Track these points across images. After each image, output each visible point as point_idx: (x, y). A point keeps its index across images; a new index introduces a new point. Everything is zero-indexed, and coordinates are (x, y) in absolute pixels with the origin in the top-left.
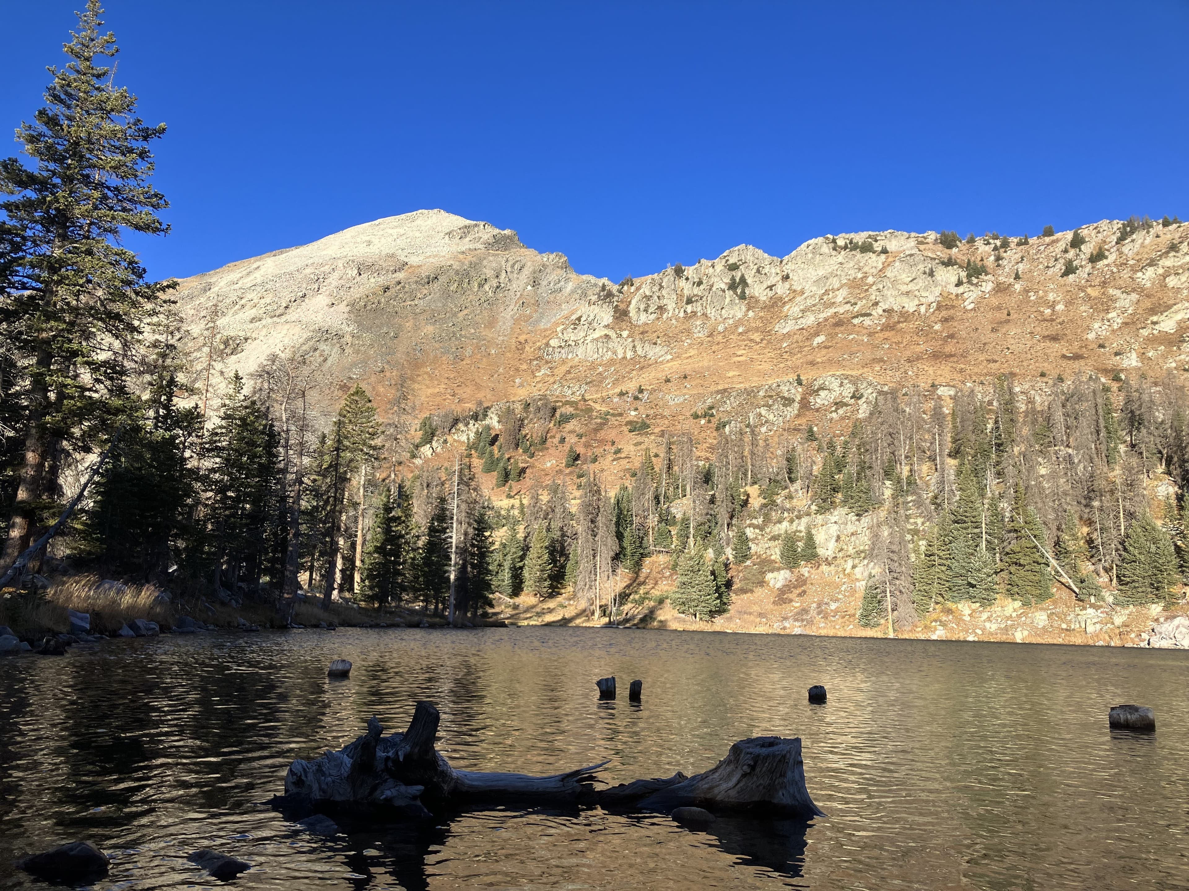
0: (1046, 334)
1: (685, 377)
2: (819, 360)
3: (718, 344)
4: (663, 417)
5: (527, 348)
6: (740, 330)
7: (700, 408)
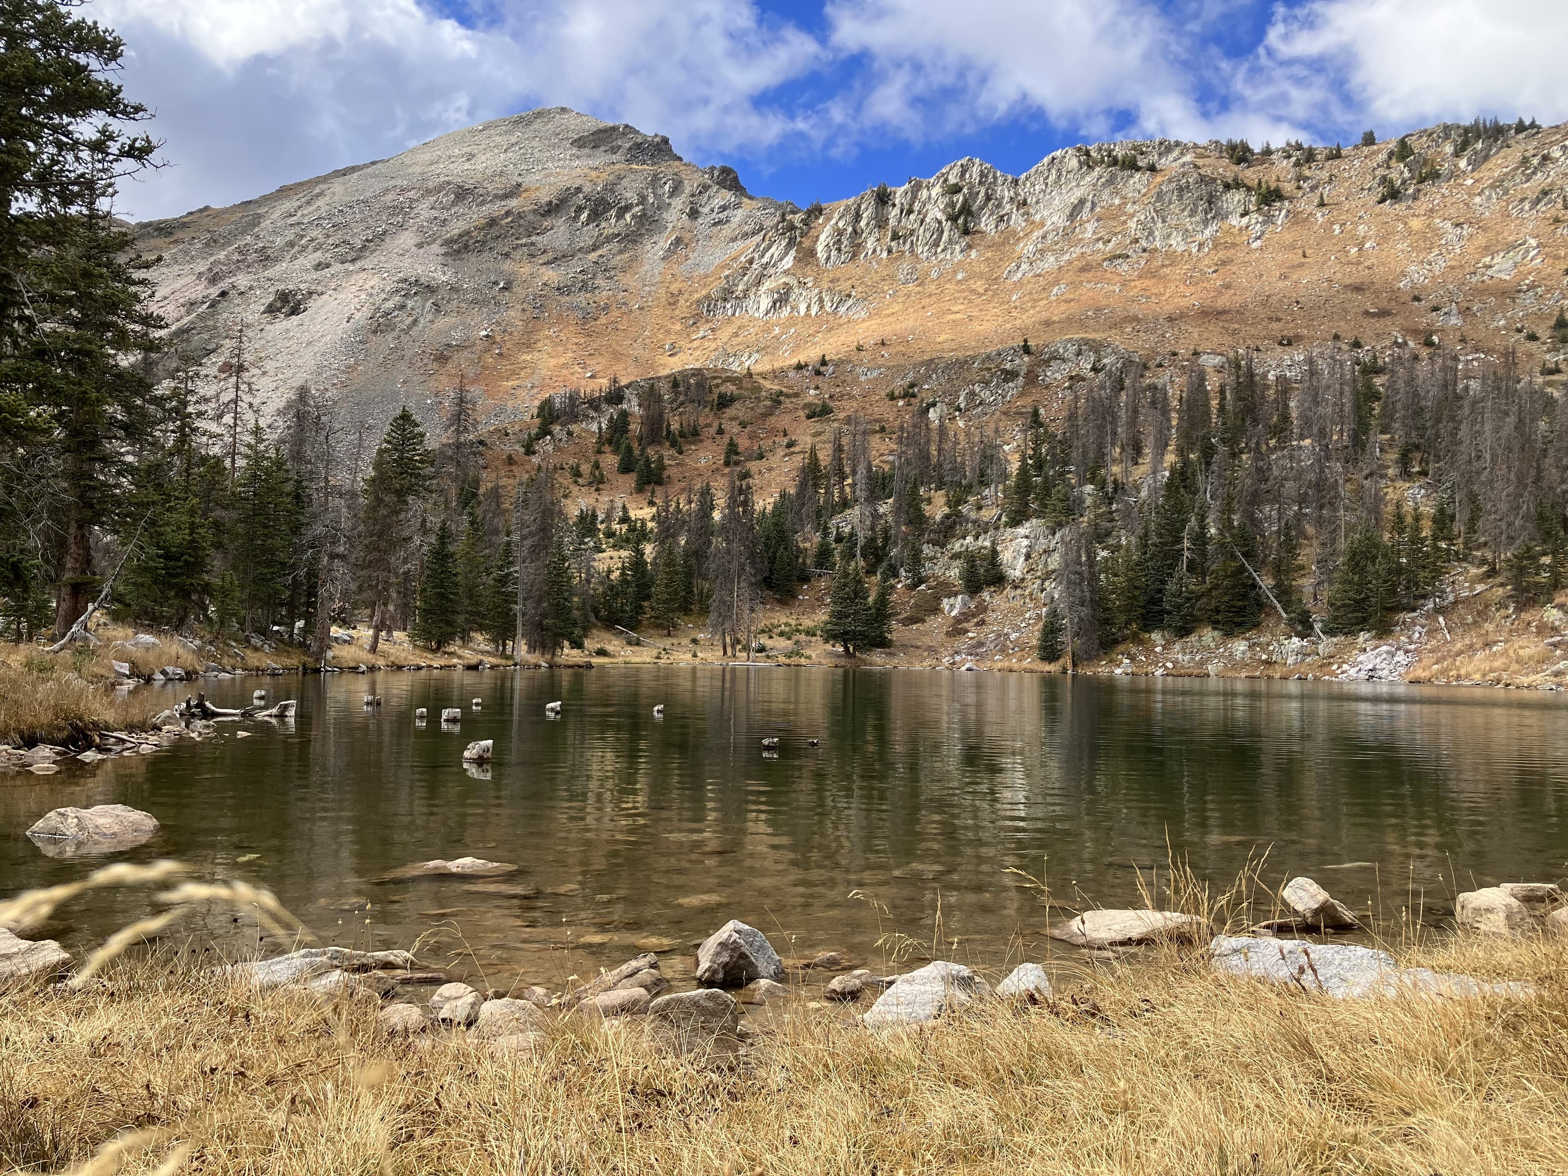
0: (1349, 282)
1: (883, 344)
2: (1056, 318)
3: (930, 296)
4: (852, 397)
5: (682, 302)
6: (960, 277)
7: (899, 384)
